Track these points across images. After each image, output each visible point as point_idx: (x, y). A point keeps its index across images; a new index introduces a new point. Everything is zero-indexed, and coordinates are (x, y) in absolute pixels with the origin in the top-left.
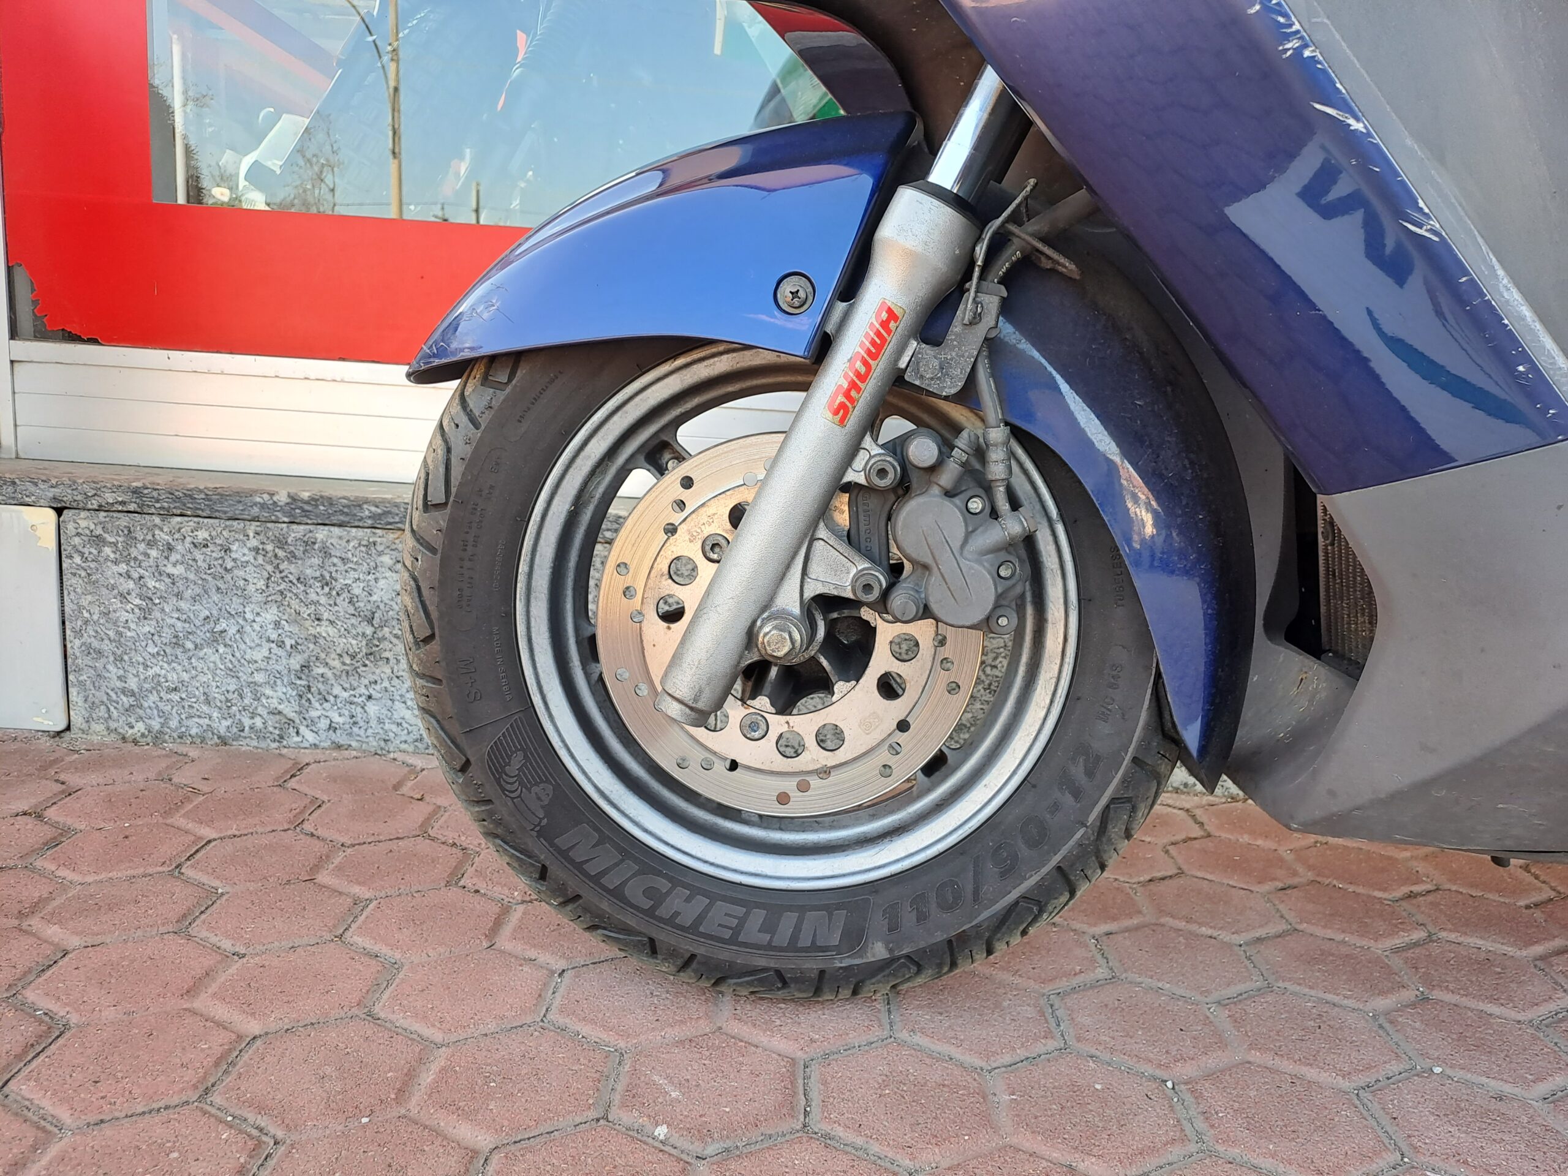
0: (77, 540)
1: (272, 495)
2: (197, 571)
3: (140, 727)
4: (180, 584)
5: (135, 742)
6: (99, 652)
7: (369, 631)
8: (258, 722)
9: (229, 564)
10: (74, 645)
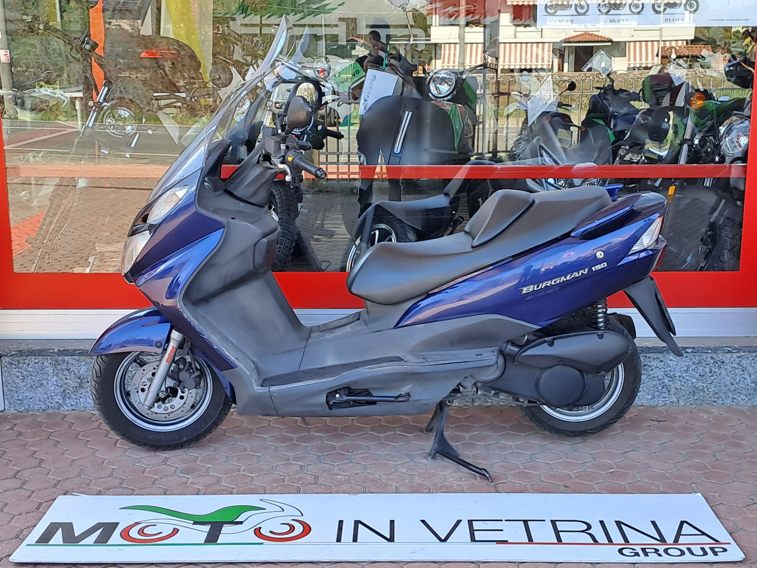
0: (6, 364)
1: (54, 350)
2: (36, 369)
3: (23, 408)
4: (32, 373)
5: (22, 412)
6: (12, 391)
7: (79, 381)
8: (53, 405)
9: (44, 367)
10: (6, 389)
